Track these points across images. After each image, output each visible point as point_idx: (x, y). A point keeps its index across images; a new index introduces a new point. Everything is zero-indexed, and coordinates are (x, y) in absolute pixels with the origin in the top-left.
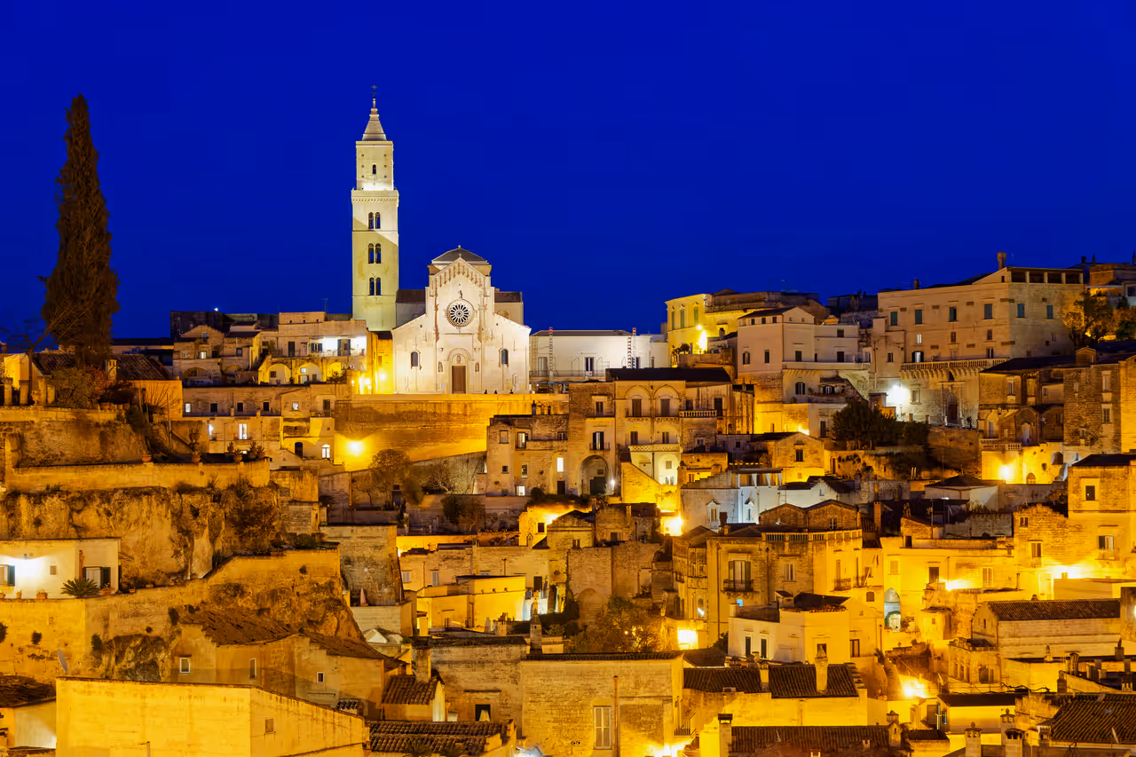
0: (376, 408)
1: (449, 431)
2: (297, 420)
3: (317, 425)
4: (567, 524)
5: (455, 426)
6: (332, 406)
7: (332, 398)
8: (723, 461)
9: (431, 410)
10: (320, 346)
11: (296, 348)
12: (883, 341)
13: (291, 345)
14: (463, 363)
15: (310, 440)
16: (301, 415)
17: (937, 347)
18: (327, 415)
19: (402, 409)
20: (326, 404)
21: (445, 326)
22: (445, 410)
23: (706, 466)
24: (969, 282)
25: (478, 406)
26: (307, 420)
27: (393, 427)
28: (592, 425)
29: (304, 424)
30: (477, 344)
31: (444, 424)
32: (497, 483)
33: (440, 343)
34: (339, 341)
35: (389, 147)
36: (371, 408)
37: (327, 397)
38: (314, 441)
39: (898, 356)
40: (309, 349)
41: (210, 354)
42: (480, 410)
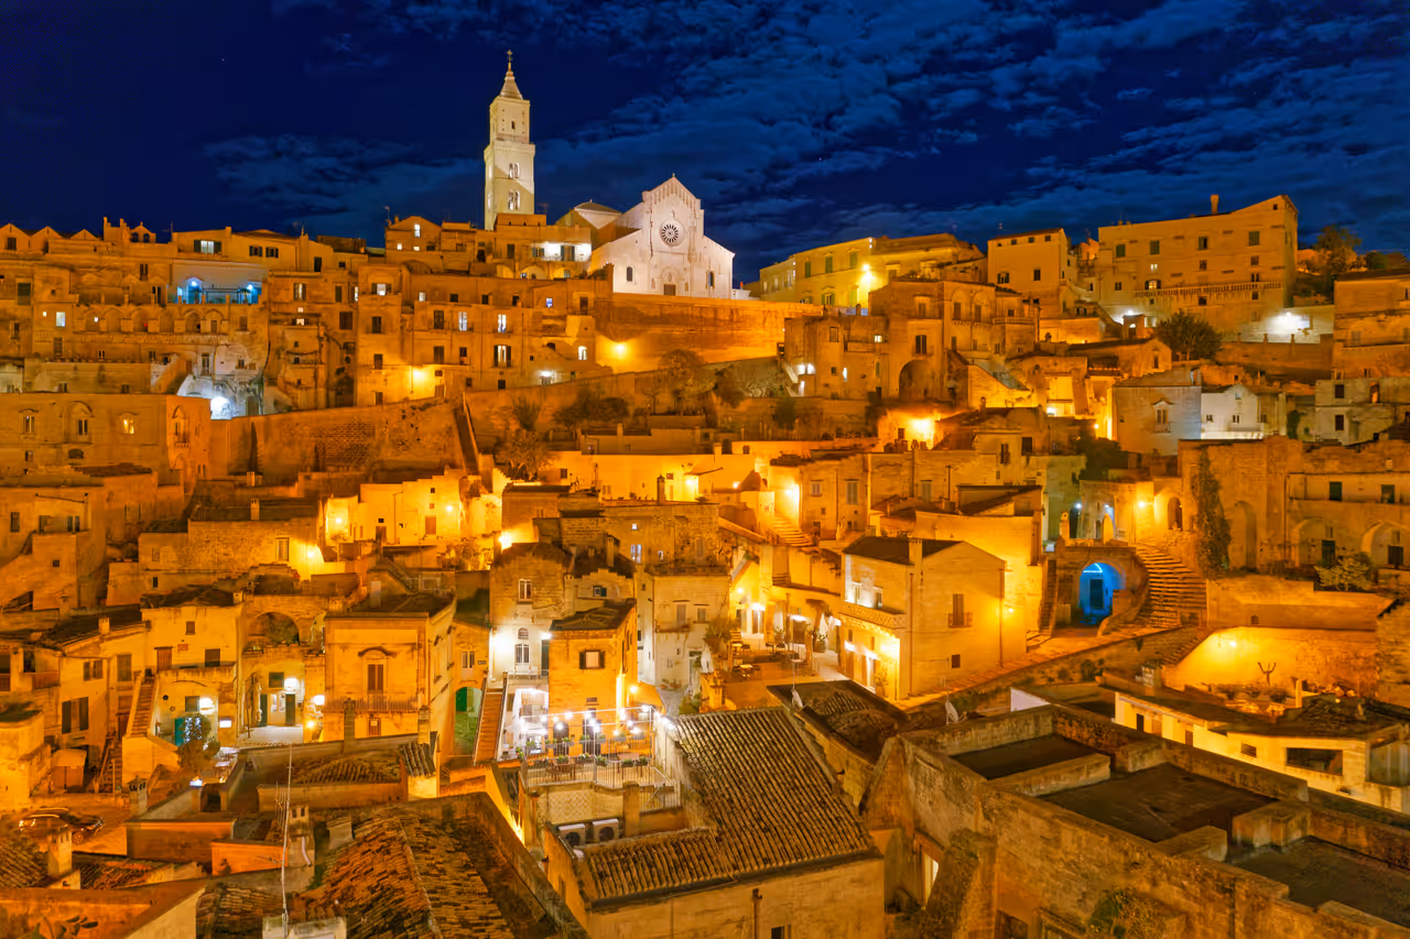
0: (640, 308)
1: (716, 338)
2: (552, 318)
3: (574, 323)
4: (995, 426)
5: (722, 333)
6: (591, 304)
7: (591, 296)
8: (1083, 365)
9: (696, 313)
10: (542, 251)
11: (516, 250)
12: (1111, 271)
13: (511, 248)
14: (674, 282)
15: (566, 340)
16: (556, 312)
17: (1180, 275)
18: (585, 313)
19: (668, 311)
20: (584, 302)
21: (659, 243)
22: (711, 315)
23: (1064, 370)
24: (1228, 213)
25: (746, 312)
26: (563, 318)
27: (657, 330)
28: (915, 327)
29: (559, 323)
30: (688, 265)
31: (711, 329)
32: (827, 385)
33: (654, 261)
34: (562, 248)
35: (526, 105)
36: (635, 309)
37: (582, 294)
38: (571, 341)
39: (1128, 285)
40: (531, 253)
41: (425, 247)
42: (747, 317)
